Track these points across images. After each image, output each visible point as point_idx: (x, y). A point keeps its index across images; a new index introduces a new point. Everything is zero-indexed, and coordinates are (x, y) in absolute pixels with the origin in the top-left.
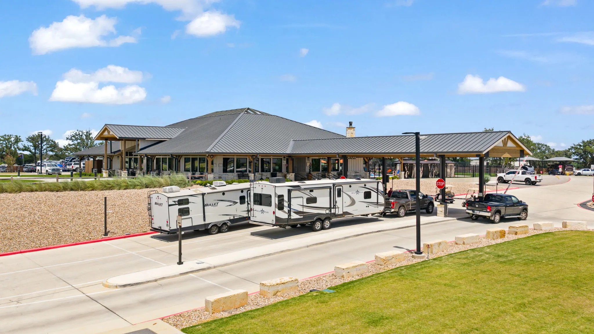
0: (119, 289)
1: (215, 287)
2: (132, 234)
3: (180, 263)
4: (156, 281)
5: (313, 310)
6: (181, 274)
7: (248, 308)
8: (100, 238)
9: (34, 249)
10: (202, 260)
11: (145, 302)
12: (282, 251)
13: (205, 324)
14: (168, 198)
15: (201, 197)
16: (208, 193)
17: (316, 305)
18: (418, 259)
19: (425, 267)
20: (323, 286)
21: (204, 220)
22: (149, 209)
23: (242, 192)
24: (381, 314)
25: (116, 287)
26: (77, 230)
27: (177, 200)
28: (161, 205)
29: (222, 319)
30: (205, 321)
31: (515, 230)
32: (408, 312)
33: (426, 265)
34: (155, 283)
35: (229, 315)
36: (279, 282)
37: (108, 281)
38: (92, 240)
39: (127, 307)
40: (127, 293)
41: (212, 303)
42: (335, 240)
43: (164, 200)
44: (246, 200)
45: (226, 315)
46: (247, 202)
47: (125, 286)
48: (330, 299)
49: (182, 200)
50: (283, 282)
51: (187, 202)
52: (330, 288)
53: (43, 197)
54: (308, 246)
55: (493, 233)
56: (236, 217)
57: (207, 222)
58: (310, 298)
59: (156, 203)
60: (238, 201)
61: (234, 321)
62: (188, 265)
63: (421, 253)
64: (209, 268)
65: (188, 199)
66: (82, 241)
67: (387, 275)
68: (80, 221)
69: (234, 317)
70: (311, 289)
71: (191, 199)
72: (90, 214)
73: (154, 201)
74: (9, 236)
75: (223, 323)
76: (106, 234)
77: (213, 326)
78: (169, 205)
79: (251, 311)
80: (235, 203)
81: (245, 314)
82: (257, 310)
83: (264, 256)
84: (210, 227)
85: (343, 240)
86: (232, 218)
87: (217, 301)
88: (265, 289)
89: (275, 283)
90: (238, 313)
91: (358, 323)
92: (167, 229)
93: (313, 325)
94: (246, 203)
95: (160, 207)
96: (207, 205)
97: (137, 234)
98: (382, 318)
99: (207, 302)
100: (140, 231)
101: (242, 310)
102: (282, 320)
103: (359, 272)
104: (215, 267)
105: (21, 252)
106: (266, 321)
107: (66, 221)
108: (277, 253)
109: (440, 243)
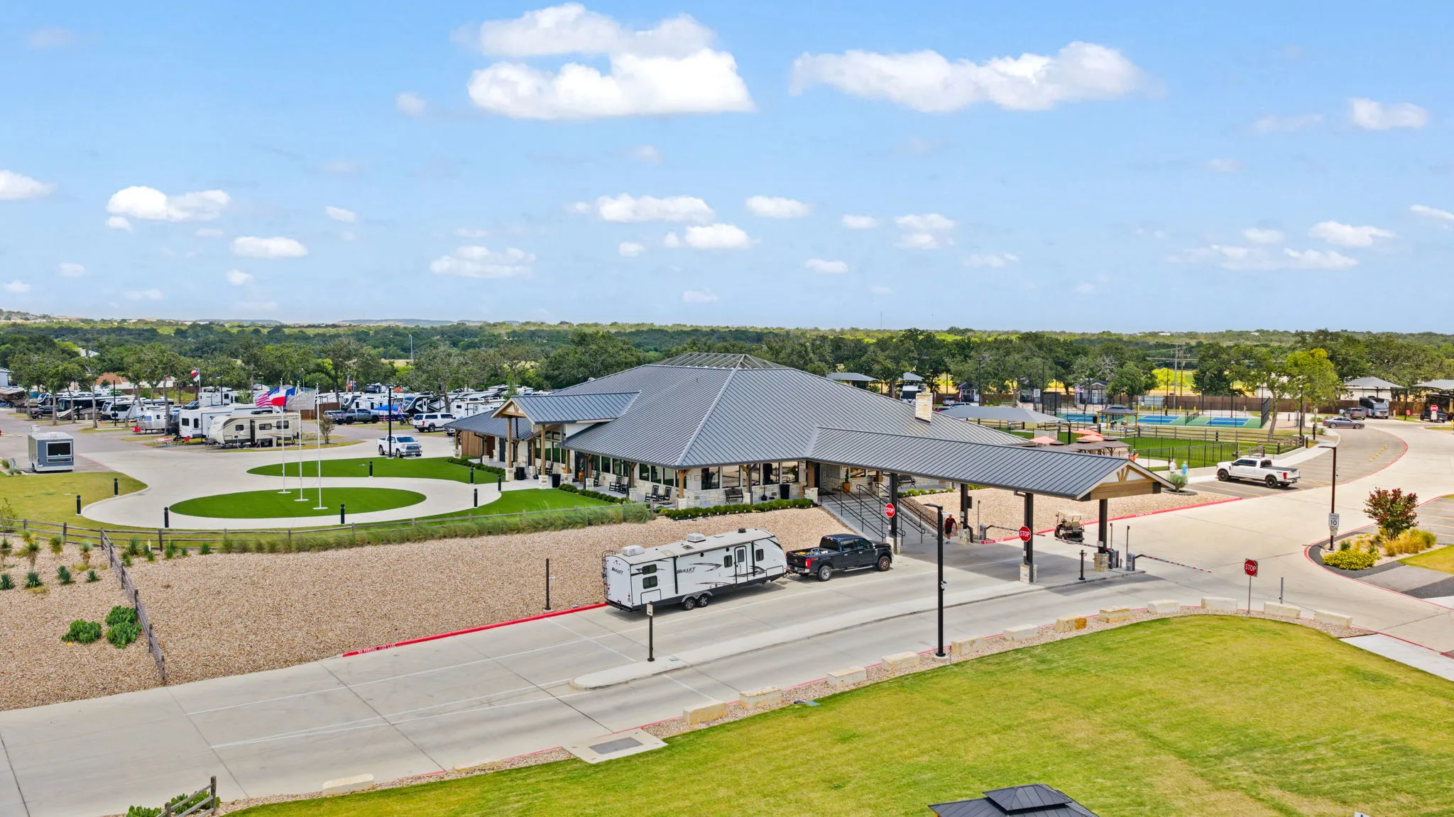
0: (589, 692)
1: (692, 692)
2: (580, 607)
3: (651, 659)
4: (627, 682)
5: (790, 725)
6: (654, 675)
7: (726, 720)
8: (541, 614)
9: (466, 629)
10: (676, 655)
11: (621, 709)
12: (775, 645)
13: (683, 734)
14: (631, 565)
15: (672, 560)
16: (681, 556)
17: (794, 719)
18: (939, 662)
19: (937, 676)
20: (809, 698)
21: (677, 592)
22: (604, 576)
23: (728, 550)
24: (854, 731)
25: (586, 689)
26: (512, 600)
27: (641, 567)
28: (620, 572)
29: (700, 731)
30: (684, 732)
31: (1107, 616)
32: (883, 730)
33: (940, 673)
34: (625, 686)
35: (707, 727)
36: (759, 693)
37: (575, 681)
38: (532, 616)
39: (604, 714)
40: (598, 697)
41: (691, 714)
42: (846, 628)
43: (624, 567)
44: (733, 561)
45: (704, 726)
46: (735, 563)
47: (594, 688)
48: (810, 713)
49: (648, 567)
50: (764, 692)
51: (653, 568)
52: (815, 701)
53: (457, 548)
54: (809, 638)
55: (1063, 622)
56: (718, 586)
57: (680, 594)
58: (791, 711)
59: (613, 569)
60: (722, 563)
61: (711, 733)
62: (661, 663)
63: (944, 655)
64: (685, 667)
65: (655, 566)
66: (520, 618)
67: (886, 685)
68: (512, 587)
69: (711, 729)
70: (797, 700)
71: (659, 565)
72: (521, 576)
73: (610, 565)
74: (432, 611)
75: (701, 734)
76: (548, 608)
77: (692, 737)
78: (632, 575)
79: (729, 723)
80: (718, 566)
81: (722, 726)
82: (735, 722)
83: (751, 651)
84: (683, 600)
85: (860, 628)
86: (714, 586)
87: (696, 712)
88: (745, 700)
89: (755, 694)
90: (716, 724)
91: (829, 740)
92: (629, 605)
93: (784, 740)
94: (734, 565)
95: (619, 575)
96: (680, 571)
97: (587, 606)
98: (854, 736)
99: (685, 712)
100: (591, 602)
101: (720, 722)
102: (757, 734)
103: (856, 681)
104: (691, 666)
105: (452, 634)
106: (741, 735)
107: (495, 589)
108: (768, 647)
109: (973, 642)
